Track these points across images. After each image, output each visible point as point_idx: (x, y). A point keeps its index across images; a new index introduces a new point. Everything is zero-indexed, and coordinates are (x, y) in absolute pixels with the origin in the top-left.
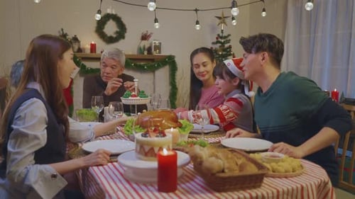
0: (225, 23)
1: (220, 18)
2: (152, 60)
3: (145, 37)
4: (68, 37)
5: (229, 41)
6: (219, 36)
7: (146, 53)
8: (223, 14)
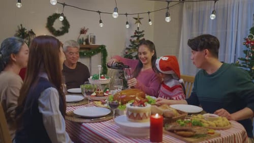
0: (139, 22)
1: (136, 19)
2: (89, 49)
3: (83, 32)
4: (25, 31)
5: (143, 35)
6: (136, 32)
7: (84, 43)
8: (138, 16)
